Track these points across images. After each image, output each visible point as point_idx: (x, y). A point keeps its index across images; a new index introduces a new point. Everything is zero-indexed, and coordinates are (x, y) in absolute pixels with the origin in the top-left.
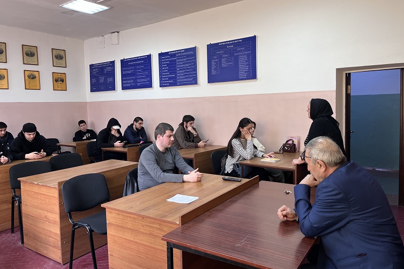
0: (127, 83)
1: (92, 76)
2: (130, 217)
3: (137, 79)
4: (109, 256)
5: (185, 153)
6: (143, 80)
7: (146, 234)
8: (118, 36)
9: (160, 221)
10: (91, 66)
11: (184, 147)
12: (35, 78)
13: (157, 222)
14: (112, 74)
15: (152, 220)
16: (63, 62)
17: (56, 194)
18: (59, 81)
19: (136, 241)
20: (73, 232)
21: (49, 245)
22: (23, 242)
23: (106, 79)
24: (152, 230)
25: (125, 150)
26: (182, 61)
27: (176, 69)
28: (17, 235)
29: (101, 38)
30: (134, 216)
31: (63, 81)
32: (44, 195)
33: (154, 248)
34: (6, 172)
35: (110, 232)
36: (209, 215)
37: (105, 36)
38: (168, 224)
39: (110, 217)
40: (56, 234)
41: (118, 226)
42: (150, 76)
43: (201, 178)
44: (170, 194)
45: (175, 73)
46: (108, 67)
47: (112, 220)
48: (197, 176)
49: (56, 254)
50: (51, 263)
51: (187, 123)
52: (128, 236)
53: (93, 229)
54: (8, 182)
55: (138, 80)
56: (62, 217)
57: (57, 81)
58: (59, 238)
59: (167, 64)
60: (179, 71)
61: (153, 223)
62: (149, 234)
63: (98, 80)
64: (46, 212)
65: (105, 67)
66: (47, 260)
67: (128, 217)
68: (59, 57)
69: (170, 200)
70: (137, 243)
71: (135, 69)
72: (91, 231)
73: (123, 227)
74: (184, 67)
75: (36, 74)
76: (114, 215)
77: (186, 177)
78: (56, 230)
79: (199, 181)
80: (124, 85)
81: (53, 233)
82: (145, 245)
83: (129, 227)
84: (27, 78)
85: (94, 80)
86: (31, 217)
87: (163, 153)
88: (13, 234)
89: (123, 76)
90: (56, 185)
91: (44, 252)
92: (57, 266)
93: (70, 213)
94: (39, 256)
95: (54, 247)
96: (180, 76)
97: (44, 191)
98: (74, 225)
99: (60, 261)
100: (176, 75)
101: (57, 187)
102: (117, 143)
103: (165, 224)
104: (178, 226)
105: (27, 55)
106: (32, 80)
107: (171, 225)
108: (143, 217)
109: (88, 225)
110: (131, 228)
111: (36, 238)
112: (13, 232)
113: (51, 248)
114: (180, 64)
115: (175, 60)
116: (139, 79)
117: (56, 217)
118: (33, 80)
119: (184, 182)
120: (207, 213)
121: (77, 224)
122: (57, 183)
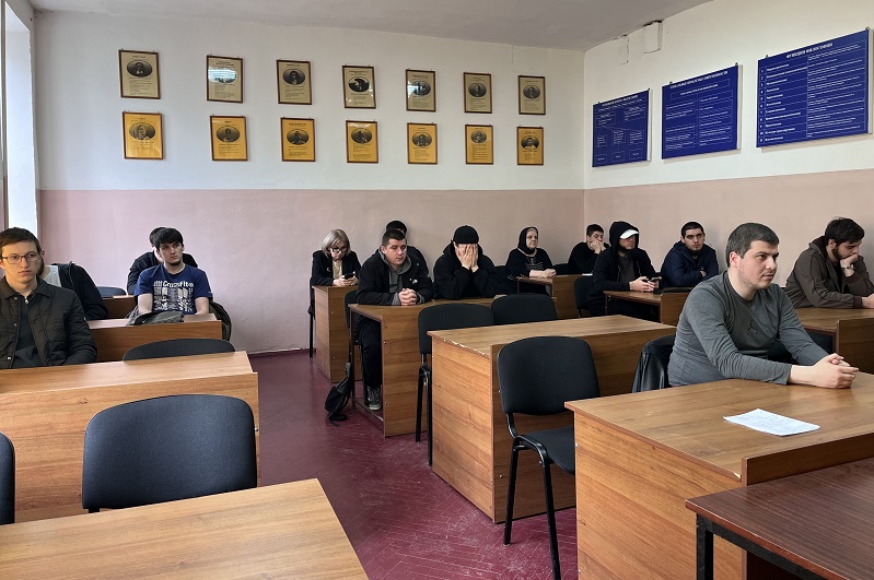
0: (677, 142)
1: (598, 131)
2: (626, 443)
3: (698, 130)
4: (578, 524)
5: (813, 317)
6: (712, 132)
7: (660, 488)
8: (660, 30)
9: (695, 463)
10: (597, 107)
11: (815, 304)
12: (485, 139)
13: (687, 464)
14: (642, 123)
15: (675, 458)
16: (538, 103)
17: (486, 369)
18: (530, 145)
19: (637, 501)
20: (515, 455)
21: (473, 476)
22: (431, 463)
23: (626, 137)
24: (674, 482)
25: (658, 299)
26: (823, 74)
27: (805, 97)
28: (423, 446)
29: (621, 40)
30: (633, 440)
31: (536, 145)
32: (469, 369)
33: (678, 529)
34: (414, 320)
35: (583, 468)
36: (841, 476)
37: (630, 36)
38: (713, 475)
39: (583, 435)
40: (486, 455)
41: (596, 457)
42: (732, 121)
43: (850, 380)
44: (739, 406)
45: (802, 107)
46: (633, 106)
47: (586, 442)
48: (838, 375)
49: (484, 498)
50: (475, 515)
51: (838, 243)
52: (619, 486)
53: (552, 457)
54: (414, 339)
55: (703, 134)
56: (496, 422)
57: (524, 144)
58: (490, 466)
59: (782, 86)
60: (813, 100)
61: (677, 465)
62: (668, 492)
63: (610, 139)
64: (470, 406)
65: (626, 109)
66: (469, 507)
67: (619, 439)
68: (532, 92)
69: (733, 419)
70: (637, 505)
71: (698, 105)
72: (548, 461)
73: (608, 463)
74: (829, 88)
75: (487, 131)
76: (590, 431)
77: (798, 372)
78: (485, 446)
79: (844, 387)
80: (669, 147)
81: (481, 452)
82: (655, 516)
83: (622, 465)
84: (469, 140)
85: (601, 140)
86: (445, 413)
87: (747, 302)
88: (418, 445)
89: (666, 124)
90: (487, 351)
91: (464, 489)
92: (484, 523)
93: (511, 415)
94: (455, 496)
95: (482, 482)
96: (818, 113)
97: (468, 360)
98: (517, 441)
99: (490, 513)
100: (804, 112)
101: (489, 354)
102: (638, 283)
103: (706, 472)
104: (739, 485)
105: (473, 92)
106: (479, 144)
107: (722, 479)
108: (655, 446)
109: (543, 448)
110: (626, 467)
111: (452, 458)
112: (418, 440)
113: (476, 482)
114: (817, 82)
115: (804, 74)
116: (705, 129)
117: (485, 418)
118: (481, 145)
119: (789, 383)
120: (837, 470)
121: (521, 440)
122: (489, 349)
